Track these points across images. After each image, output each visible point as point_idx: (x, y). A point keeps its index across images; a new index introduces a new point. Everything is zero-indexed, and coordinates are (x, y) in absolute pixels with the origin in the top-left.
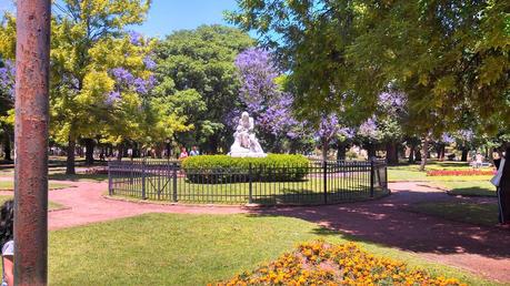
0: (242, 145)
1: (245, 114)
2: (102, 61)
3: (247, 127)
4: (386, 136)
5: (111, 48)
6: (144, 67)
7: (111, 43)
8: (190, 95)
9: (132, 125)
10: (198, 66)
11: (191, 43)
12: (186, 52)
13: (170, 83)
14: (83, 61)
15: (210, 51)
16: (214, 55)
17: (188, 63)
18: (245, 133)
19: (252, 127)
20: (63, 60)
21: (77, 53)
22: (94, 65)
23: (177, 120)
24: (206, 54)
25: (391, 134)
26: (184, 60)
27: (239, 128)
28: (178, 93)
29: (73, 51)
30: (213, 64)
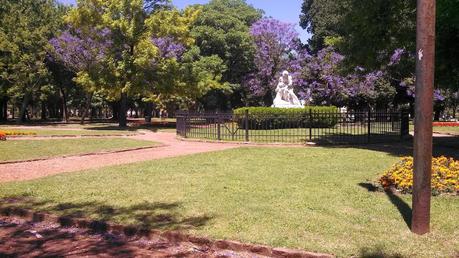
0: (283, 99)
1: (285, 72)
2: (156, 29)
3: (286, 83)
4: (381, 96)
5: (163, 18)
6: (187, 35)
7: (162, 15)
8: (215, 60)
9: (180, 84)
10: (221, 36)
11: (213, 16)
12: (209, 23)
13: (196, 50)
14: (140, 30)
15: (229, 22)
16: (233, 25)
17: (212, 33)
18: (286, 88)
19: (291, 83)
20: (124, 29)
21: (136, 24)
22: (149, 33)
23: (214, 79)
24: (225, 24)
25: (385, 94)
26: (209, 30)
27: (280, 84)
28: (202, 58)
29: (132, 22)
30: (233, 33)
